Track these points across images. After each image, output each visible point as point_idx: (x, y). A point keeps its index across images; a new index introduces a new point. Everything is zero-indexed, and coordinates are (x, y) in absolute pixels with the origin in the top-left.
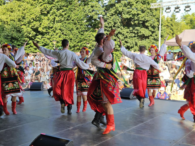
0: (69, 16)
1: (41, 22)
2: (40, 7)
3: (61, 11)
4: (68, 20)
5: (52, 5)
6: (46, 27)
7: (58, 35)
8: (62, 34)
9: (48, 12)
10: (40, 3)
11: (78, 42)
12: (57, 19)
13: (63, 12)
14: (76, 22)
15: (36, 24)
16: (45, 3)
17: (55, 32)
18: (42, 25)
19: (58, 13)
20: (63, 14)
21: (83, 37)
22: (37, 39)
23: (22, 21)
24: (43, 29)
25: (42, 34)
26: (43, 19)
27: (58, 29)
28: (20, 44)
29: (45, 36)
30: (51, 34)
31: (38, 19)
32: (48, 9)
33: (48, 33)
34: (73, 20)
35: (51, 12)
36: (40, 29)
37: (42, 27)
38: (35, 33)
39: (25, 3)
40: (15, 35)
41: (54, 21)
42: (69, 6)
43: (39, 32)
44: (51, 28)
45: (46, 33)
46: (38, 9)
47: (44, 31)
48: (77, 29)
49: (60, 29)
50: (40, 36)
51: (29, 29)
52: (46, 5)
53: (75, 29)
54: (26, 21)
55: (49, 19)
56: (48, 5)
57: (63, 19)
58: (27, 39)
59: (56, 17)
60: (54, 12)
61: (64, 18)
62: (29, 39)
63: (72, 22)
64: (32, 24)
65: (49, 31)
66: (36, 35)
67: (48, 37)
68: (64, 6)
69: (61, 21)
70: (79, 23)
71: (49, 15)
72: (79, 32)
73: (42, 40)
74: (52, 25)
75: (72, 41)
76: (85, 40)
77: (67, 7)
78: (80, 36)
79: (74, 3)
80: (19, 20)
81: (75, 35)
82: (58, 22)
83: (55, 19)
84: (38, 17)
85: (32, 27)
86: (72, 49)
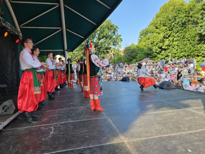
0: (184, 36)
1: (164, 43)
2: (163, 34)
3: (178, 33)
4: (183, 38)
5: (172, 31)
6: (167, 46)
7: (176, 49)
8: (179, 48)
9: (169, 36)
10: (164, 31)
11: (191, 52)
12: (175, 39)
13: (179, 34)
14: (190, 39)
15: (161, 44)
16: (167, 31)
17: (173, 47)
18: (164, 45)
19: (176, 35)
20: (180, 35)
21: (195, 48)
22: (162, 53)
23: (154, 44)
24: (165, 47)
25: (165, 50)
26: (165, 41)
27: (176, 45)
28: (152, 57)
29: (167, 51)
30: (170, 49)
31: (161, 41)
32: (169, 34)
33: (169, 48)
34: (187, 38)
35: (171, 35)
36: (163, 47)
37: (165, 45)
38: (160, 50)
39: (155, 33)
40: (149, 52)
41: (173, 41)
42: (184, 30)
43: (163, 49)
44: (171, 45)
45: (168, 49)
46: (162, 35)
47: (166, 48)
48: (190, 43)
49: (177, 45)
50: (164, 51)
51: (157, 48)
52: (167, 32)
53: (188, 44)
54: (155, 43)
55: (169, 40)
56: (169, 31)
57: (179, 39)
58: (155, 54)
59: (174, 38)
60: (173, 35)
61: (181, 38)
62: (157, 54)
63: (186, 39)
64: (158, 45)
65: (169, 47)
66: (162, 51)
67: (169, 51)
68: (180, 30)
69: (178, 40)
70: (191, 39)
71: (170, 38)
72: (192, 46)
73: (165, 54)
74: (171, 44)
75: (186, 52)
76: (196, 50)
77: (183, 30)
78: (192, 48)
79: (188, 26)
80: (152, 44)
81: (188, 48)
82: (176, 41)
83: (173, 39)
84: (162, 40)
85: (158, 46)
86: (187, 57)
